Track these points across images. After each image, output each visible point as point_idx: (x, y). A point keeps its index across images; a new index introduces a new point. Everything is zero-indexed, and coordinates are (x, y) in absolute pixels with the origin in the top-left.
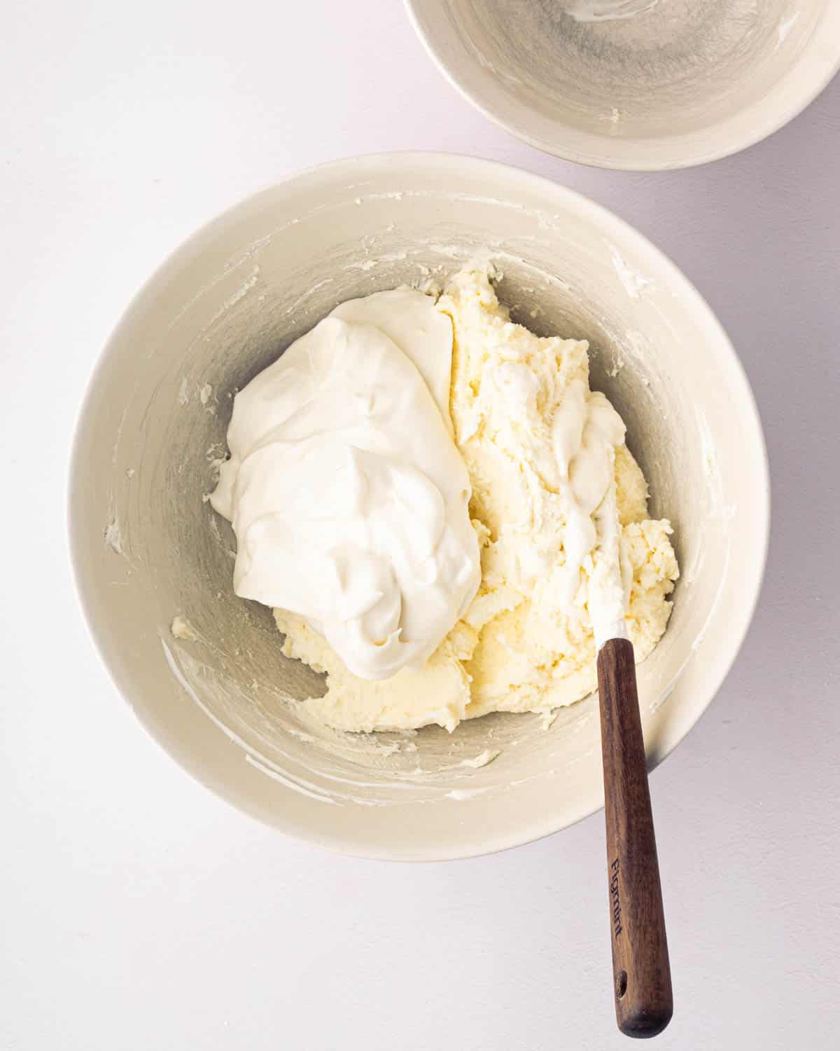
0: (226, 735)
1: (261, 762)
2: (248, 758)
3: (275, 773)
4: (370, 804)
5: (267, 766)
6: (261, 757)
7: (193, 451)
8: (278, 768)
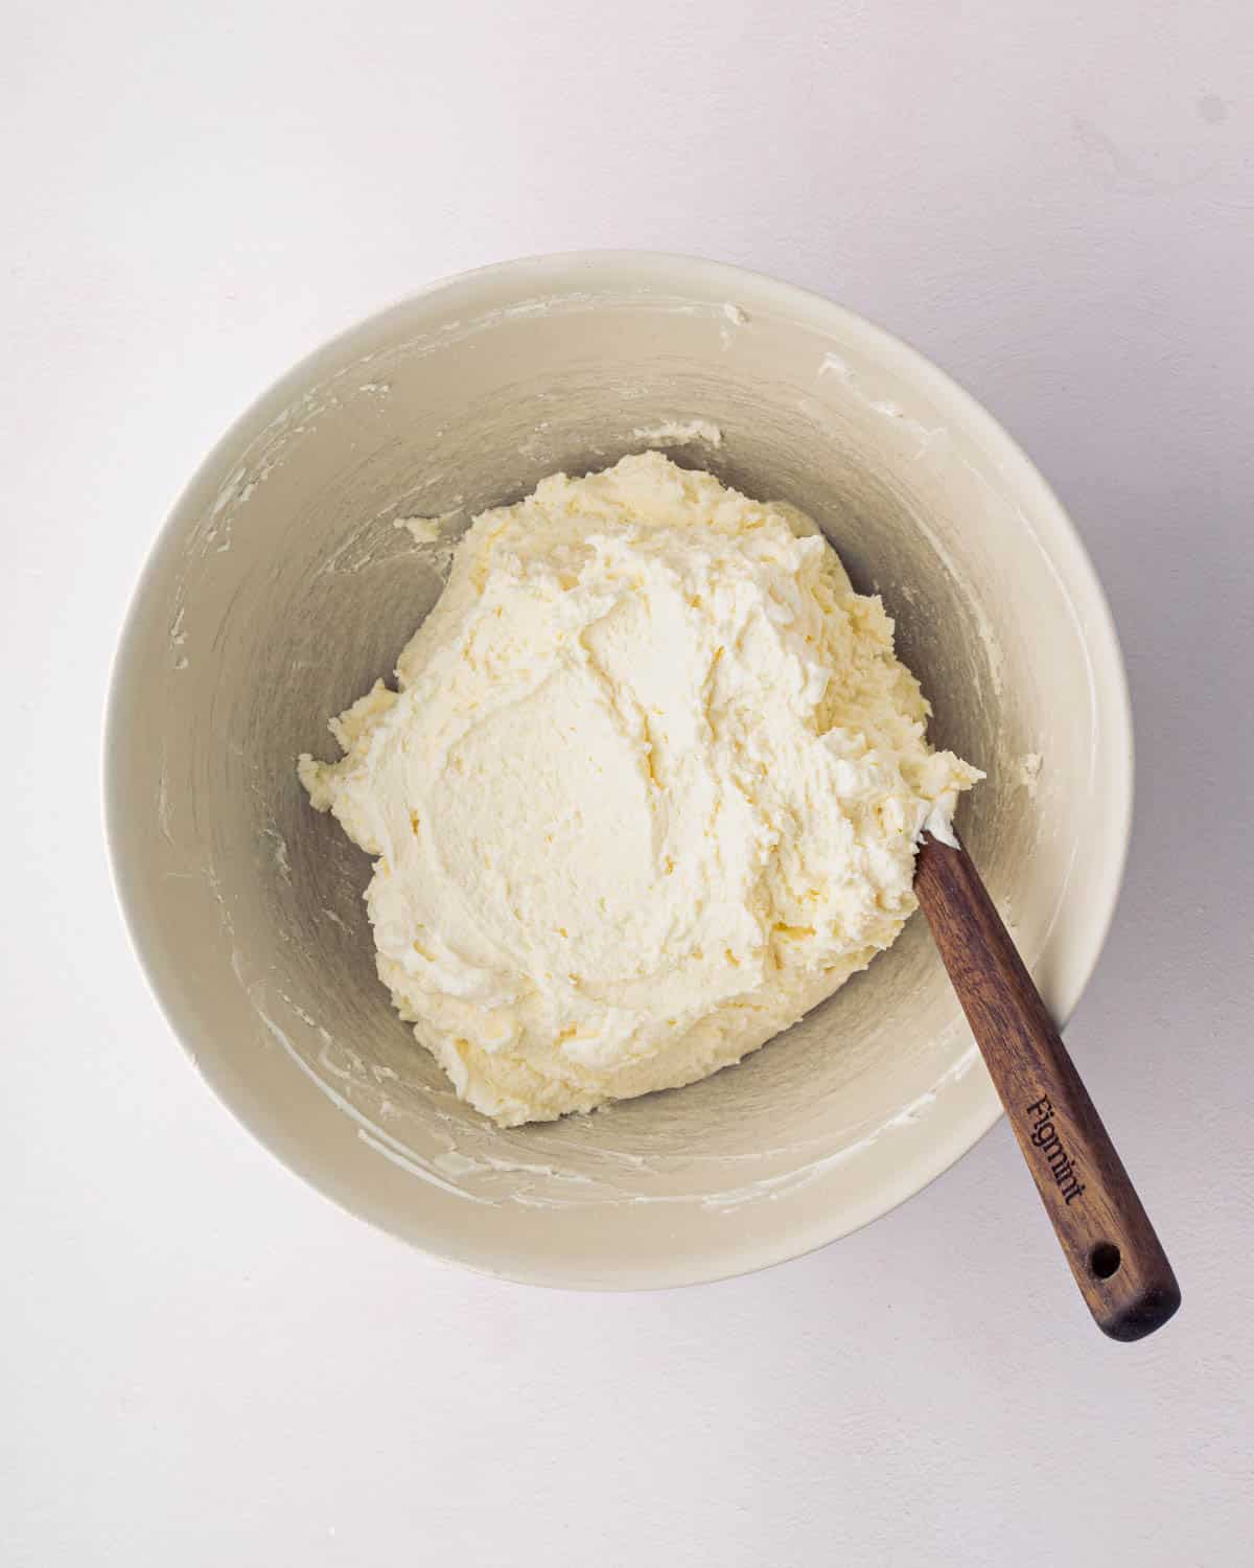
0: (330, 1101)
1: (379, 1140)
2: (362, 1134)
3: (401, 1157)
4: (539, 1205)
5: (387, 1145)
6: (380, 1133)
7: (290, 684)
8: (404, 1149)
